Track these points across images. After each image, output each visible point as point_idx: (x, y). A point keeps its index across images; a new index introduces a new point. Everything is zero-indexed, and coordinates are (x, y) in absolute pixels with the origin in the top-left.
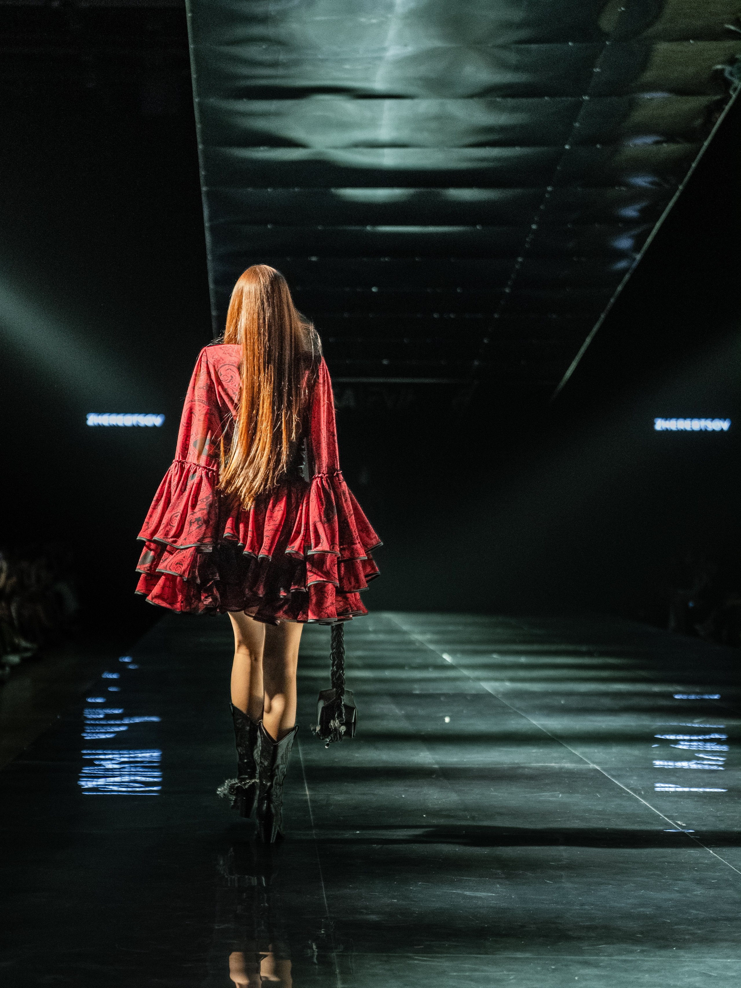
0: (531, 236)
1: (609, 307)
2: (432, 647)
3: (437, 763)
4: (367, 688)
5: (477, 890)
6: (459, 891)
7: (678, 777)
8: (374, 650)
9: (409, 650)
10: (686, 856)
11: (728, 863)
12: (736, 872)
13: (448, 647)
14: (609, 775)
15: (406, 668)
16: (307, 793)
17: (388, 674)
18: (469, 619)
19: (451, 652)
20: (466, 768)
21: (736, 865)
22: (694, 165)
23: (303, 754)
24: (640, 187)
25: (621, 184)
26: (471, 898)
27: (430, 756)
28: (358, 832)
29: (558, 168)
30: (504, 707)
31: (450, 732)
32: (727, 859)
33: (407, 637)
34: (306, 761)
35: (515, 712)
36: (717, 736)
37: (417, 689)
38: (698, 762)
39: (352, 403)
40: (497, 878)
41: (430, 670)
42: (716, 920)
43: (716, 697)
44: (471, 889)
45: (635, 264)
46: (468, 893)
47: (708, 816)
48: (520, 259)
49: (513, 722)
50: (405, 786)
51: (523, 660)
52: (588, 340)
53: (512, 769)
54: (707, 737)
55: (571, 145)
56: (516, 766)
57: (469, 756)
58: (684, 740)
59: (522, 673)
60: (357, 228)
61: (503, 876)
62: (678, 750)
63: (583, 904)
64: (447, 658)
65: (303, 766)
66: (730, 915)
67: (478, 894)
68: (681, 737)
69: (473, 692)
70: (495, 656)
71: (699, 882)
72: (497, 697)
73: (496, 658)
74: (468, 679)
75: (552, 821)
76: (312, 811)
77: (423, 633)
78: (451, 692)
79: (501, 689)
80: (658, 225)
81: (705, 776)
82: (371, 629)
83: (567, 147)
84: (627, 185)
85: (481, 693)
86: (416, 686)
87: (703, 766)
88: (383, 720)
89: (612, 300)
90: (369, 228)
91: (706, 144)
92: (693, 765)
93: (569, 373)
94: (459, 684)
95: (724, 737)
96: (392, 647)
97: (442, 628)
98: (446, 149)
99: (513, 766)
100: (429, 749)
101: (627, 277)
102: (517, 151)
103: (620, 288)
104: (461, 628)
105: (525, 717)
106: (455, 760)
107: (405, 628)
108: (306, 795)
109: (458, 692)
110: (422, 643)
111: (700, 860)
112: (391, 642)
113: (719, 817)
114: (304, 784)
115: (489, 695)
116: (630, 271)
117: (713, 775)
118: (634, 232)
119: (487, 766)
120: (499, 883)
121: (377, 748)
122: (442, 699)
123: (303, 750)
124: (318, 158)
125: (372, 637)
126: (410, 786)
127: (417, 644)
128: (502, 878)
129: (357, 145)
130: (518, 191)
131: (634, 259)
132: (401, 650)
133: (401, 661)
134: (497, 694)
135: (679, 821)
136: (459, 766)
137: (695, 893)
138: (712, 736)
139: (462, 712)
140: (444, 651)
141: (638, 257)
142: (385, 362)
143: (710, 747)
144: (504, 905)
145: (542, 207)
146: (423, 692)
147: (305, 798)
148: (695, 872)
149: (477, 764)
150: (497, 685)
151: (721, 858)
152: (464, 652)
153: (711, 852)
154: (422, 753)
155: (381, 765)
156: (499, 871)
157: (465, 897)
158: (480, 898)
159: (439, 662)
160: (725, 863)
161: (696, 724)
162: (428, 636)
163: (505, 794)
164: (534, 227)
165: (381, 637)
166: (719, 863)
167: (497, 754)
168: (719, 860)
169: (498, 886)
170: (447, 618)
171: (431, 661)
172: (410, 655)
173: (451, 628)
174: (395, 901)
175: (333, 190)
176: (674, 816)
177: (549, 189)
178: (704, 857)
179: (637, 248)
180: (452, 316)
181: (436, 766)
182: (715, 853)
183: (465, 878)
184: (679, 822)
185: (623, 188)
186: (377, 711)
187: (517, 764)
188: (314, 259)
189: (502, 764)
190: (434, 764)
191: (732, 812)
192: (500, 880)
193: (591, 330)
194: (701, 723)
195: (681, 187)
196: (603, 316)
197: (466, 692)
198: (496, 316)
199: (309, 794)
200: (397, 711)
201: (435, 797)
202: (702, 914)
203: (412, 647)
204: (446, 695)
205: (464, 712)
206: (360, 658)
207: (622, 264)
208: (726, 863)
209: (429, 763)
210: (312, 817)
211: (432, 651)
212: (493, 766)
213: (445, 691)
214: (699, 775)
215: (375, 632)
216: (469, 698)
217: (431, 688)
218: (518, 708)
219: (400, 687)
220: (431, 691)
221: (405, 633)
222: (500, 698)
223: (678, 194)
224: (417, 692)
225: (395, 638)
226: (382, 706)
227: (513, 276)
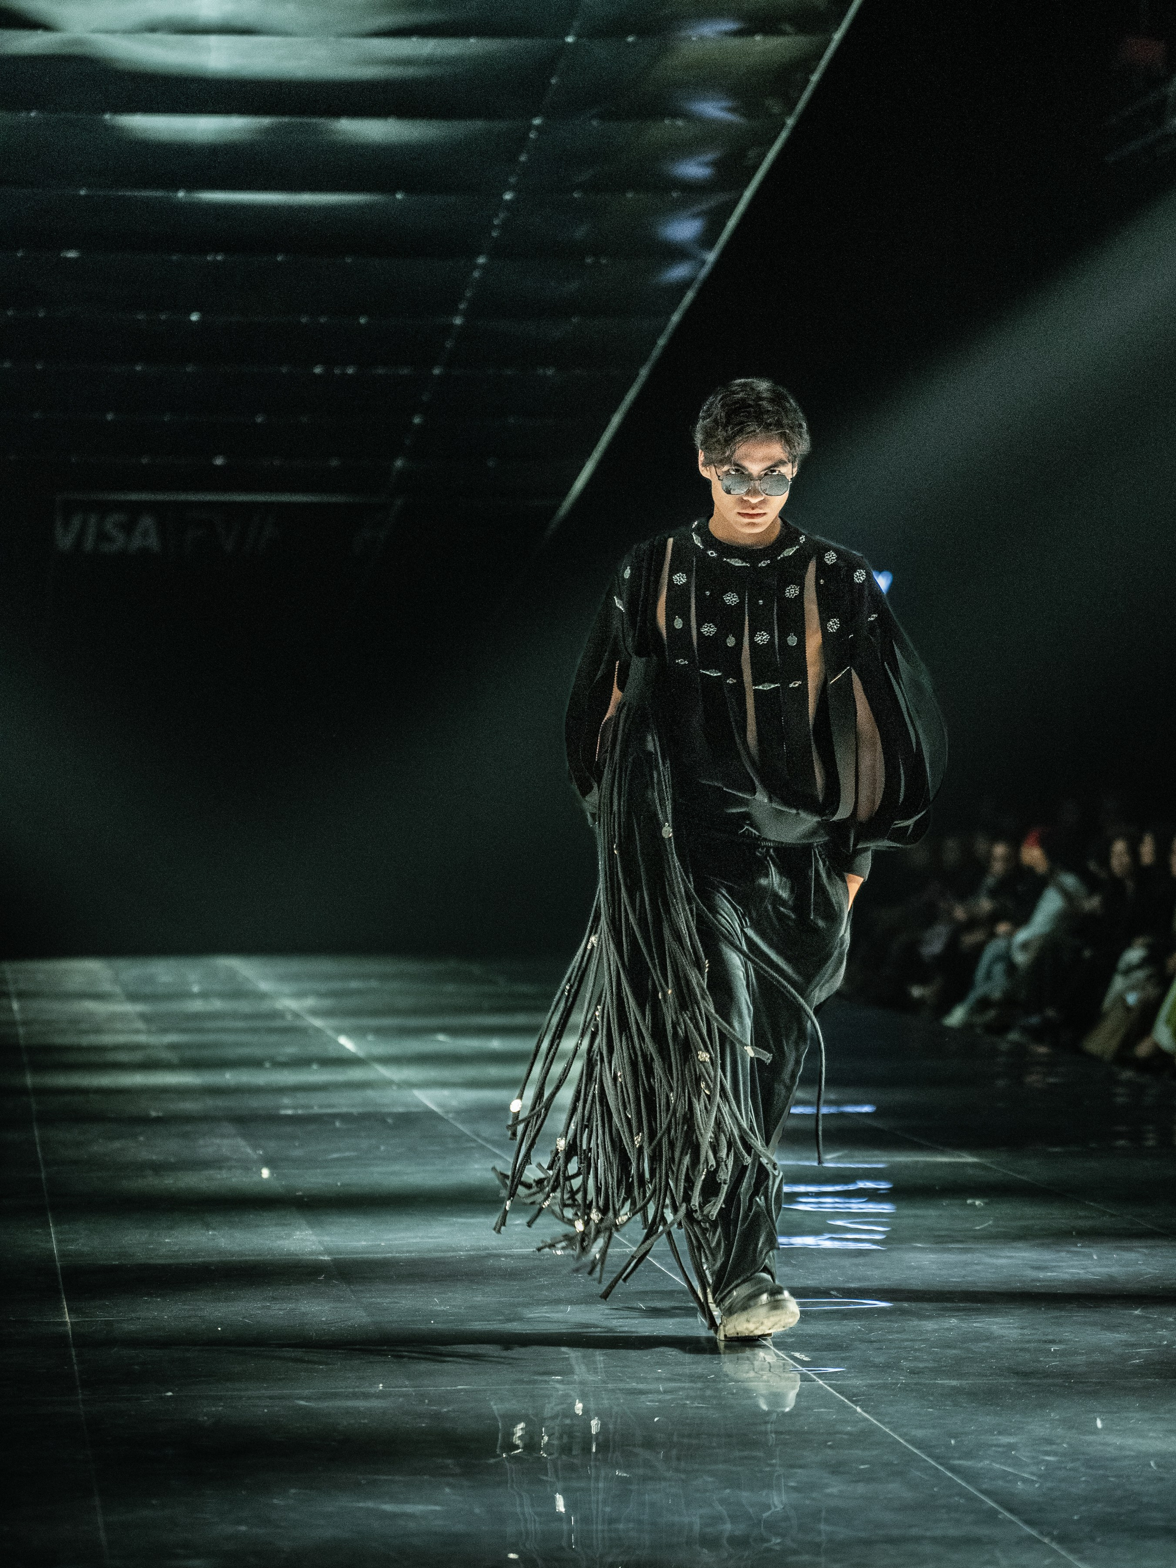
0: (502, 215)
1: (656, 353)
2: (318, 1023)
3: (328, 1252)
4: (189, 1106)
5: (407, 1501)
6: (370, 1504)
7: (794, 1266)
8: (200, 1031)
9: (271, 1031)
10: (811, 1420)
11: (891, 1430)
12: (905, 1447)
13: (349, 1022)
14: (661, 1265)
15: (267, 1065)
16: (68, 1319)
17: (229, 1077)
18: (388, 966)
19: (354, 1032)
20: (385, 1258)
21: (906, 1434)
22: (815, 78)
23: (59, 1241)
24: (713, 121)
25: (676, 114)
26: (395, 1516)
27: (314, 1238)
28: (170, 1394)
29: (553, 81)
30: (459, 1137)
31: (354, 1190)
32: (889, 1423)
33: (265, 1006)
34: (63, 1254)
35: (482, 1147)
36: (870, 1185)
37: (288, 1107)
38: (834, 1236)
39: (153, 542)
40: (445, 1475)
41: (315, 1067)
42: (868, 1543)
43: (867, 1109)
44: (394, 1499)
45: (704, 272)
46: (388, 1507)
47: (852, 1340)
48: (481, 260)
49: (476, 1166)
50: (265, 1299)
51: (496, 1044)
52: (616, 420)
53: (471, 1259)
54: (851, 1187)
55: (579, 36)
56: (483, 1253)
57: (390, 1236)
58: (806, 1194)
59: (494, 1071)
60: (159, 194)
61: (458, 1470)
62: (800, 1213)
63: (611, 1521)
64: (347, 1044)
65: (58, 1264)
66: (895, 1532)
67: (409, 1508)
68: (802, 1189)
69: (401, 1110)
70: (441, 1037)
71: (836, 1469)
72: (446, 1117)
73: (443, 1042)
74: (388, 1083)
75: (553, 1359)
76: (76, 1356)
77: (299, 995)
78: (354, 1111)
79: (454, 1103)
80: (748, 194)
81: (847, 1262)
82: (196, 989)
83: (570, 39)
84: (688, 116)
85: (413, 1110)
86: (286, 1101)
87: (845, 1243)
88: (220, 1168)
89: (662, 342)
90: (181, 194)
91: (837, 36)
92: (825, 1243)
93: (579, 484)
94: (370, 1093)
95: (884, 1186)
96: (240, 1024)
97: (337, 985)
98: (332, 39)
99: (479, 1253)
100: (311, 1225)
101: (690, 295)
102: (472, 46)
103: (675, 318)
104: (374, 984)
105: (500, 1157)
106: (364, 1243)
107: (264, 986)
108: (65, 1323)
109: (370, 1109)
110: (296, 1015)
111: (839, 1427)
112: (235, 1015)
113: (874, 1341)
114: (62, 1302)
115: (430, 1115)
116: (696, 285)
117: (861, 1260)
118: (704, 206)
119: (427, 1255)
120: (449, 1485)
121: (208, 1226)
122: (338, 1124)
123: (55, 1233)
124: (77, 50)
125: (197, 1006)
126: (274, 1298)
127: (289, 1017)
128: (453, 1475)
129: (153, 28)
130: (478, 125)
131: (703, 263)
132: (254, 1031)
133: (257, 1052)
134: (447, 1112)
135: (797, 1351)
136: (371, 1256)
137: (829, 1491)
138: (861, 1185)
139: (378, 1148)
140: (340, 1031)
141: (711, 257)
142: (219, 461)
143: (857, 1206)
144: (460, 1528)
145: (523, 158)
146: (300, 1112)
147: (61, 1329)
148: (829, 1452)
149: (408, 1252)
150: (445, 1094)
151: (878, 1420)
152: (379, 1032)
153: (859, 1409)
154: (298, 1233)
155: (216, 1259)
156: (449, 1461)
157: (385, 1515)
158: (411, 1516)
159: (332, 1052)
160: (885, 1432)
161: (832, 1161)
162: (310, 1002)
163: (461, 1309)
164: (508, 196)
165: (217, 1005)
166: (872, 1431)
167: (445, 1230)
168: (872, 1424)
169: (447, 1490)
170: (348, 965)
171: (314, 1050)
172: (274, 1038)
173: (354, 984)
174: (243, 1528)
175: (107, 117)
176: (786, 1342)
177: (537, 121)
178: (846, 1422)
179: (707, 240)
180: (350, 371)
181: (326, 1258)
182: (866, 1412)
183: (385, 1477)
184: (797, 1355)
185: (680, 123)
186: (210, 1150)
187: (486, 1248)
188: (72, 254)
189: (454, 1250)
190: (320, 1254)
191: (898, 1332)
192: (451, 1480)
193: (621, 399)
194: (838, 1159)
195: (790, 122)
196: (644, 372)
197: (386, 1110)
198: (436, 371)
199: (71, 1323)
200: (249, 1150)
201: (324, 1319)
202: (843, 1533)
203: (278, 1023)
204: (345, 1117)
205: (382, 1148)
206: (173, 1047)
207: (679, 272)
208: (887, 1430)
209: (312, 1253)
210: (76, 1367)
211: (318, 1030)
212: (438, 1254)
213: (344, 1110)
214: (836, 1260)
215: (204, 995)
216: (390, 1121)
217: (316, 1104)
218: (486, 1140)
219: (255, 1103)
220: (316, 1110)
221: (263, 996)
222: (451, 1120)
223: (784, 135)
224: (289, 1112)
225: (244, 1006)
226: (218, 1141)
227: (468, 294)
